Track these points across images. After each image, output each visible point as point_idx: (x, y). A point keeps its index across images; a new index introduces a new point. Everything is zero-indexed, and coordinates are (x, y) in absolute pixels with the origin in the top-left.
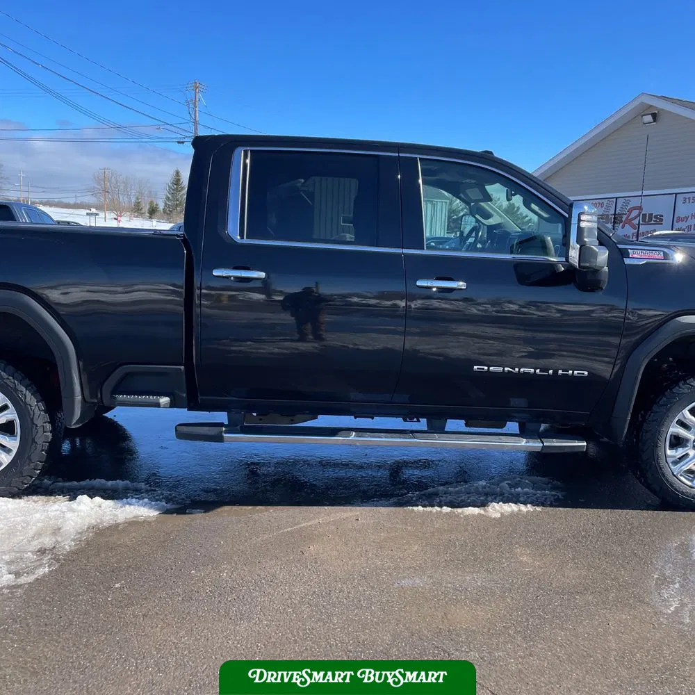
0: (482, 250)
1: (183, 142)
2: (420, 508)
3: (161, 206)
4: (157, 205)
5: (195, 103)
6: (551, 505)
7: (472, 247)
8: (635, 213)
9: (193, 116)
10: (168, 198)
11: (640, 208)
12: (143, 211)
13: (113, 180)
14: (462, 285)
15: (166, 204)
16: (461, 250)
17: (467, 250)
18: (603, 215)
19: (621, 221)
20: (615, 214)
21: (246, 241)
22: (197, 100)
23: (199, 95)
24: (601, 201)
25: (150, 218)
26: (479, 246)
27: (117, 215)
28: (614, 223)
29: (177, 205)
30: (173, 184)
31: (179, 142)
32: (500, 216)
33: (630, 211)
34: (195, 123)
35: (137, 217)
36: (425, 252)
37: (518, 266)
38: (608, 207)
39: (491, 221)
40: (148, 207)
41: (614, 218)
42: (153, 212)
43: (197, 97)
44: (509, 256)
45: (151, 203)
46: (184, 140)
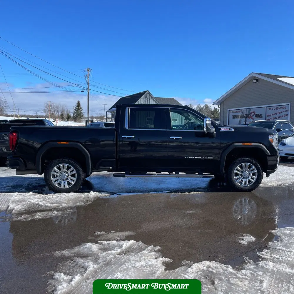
0: (188, 129)
1: (83, 91)
2: (174, 193)
3: (72, 115)
4: (70, 115)
5: (88, 76)
6: (207, 192)
7: (186, 129)
8: (253, 114)
9: (87, 81)
10: (74, 112)
11: (254, 112)
12: (64, 118)
13: (52, 106)
14: (181, 137)
15: (74, 115)
16: (183, 129)
17: (185, 130)
18: (242, 115)
19: (248, 117)
20: (246, 115)
21: (129, 129)
22: (89, 75)
23: (90, 73)
24: (241, 110)
25: (68, 120)
26: (188, 128)
27: (54, 120)
28: (246, 117)
29: (78, 115)
30: (77, 106)
31: (82, 91)
32: (194, 120)
33: (251, 113)
34: (88, 84)
35: (62, 120)
36: (172, 130)
37: (196, 133)
38: (244, 112)
39: (192, 121)
40: (66, 116)
41: (246, 116)
42: (68, 118)
43: (89, 74)
44: (194, 131)
45: (68, 114)
46: (84, 90)
